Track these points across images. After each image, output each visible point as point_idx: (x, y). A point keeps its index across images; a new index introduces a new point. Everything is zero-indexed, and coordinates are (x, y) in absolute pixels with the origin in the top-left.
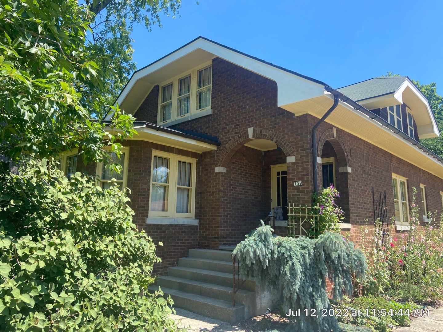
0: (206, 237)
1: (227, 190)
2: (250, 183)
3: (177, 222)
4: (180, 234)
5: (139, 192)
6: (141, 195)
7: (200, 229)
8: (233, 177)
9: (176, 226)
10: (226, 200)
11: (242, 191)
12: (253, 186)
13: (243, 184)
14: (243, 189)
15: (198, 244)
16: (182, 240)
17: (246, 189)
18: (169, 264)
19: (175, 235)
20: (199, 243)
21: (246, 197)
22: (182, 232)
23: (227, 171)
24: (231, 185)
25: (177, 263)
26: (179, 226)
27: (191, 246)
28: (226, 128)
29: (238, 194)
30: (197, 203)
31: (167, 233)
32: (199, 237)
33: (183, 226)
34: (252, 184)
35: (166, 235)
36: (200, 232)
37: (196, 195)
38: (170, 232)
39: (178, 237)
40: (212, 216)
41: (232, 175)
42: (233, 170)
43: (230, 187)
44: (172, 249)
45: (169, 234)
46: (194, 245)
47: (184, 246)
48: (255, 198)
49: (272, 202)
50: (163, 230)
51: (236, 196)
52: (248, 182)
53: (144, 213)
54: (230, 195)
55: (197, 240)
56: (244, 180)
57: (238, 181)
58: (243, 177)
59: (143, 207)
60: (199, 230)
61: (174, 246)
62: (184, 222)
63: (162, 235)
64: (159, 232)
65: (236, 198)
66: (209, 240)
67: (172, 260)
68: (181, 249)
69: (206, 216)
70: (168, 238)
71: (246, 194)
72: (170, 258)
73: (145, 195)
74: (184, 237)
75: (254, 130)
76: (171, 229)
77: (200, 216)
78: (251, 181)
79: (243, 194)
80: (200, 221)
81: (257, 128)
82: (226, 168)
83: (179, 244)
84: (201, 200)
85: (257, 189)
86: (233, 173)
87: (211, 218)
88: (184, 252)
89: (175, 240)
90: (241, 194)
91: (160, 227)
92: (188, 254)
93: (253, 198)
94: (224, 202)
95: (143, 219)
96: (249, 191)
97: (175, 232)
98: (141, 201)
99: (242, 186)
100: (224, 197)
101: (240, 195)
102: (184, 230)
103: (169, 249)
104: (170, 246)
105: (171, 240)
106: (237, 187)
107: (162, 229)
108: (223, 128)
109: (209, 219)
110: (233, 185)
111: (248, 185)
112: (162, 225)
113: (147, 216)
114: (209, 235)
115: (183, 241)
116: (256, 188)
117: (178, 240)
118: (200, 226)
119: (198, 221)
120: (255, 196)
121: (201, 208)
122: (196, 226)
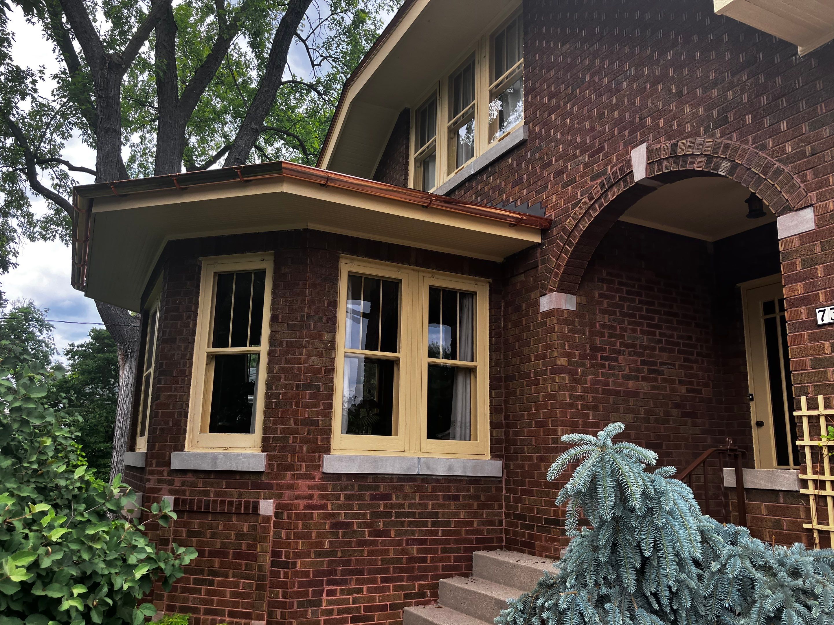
0: (522, 517)
1: (583, 365)
2: (667, 342)
3: (428, 468)
4: (441, 506)
5: (298, 378)
6: (307, 387)
7: (508, 490)
8: (603, 326)
9: (426, 479)
10: (581, 398)
11: (638, 370)
12: (680, 352)
13: (641, 346)
14: (643, 363)
15: (504, 536)
16: (448, 524)
17: (654, 364)
18: (407, 596)
19: (425, 506)
20: (507, 532)
21: (653, 388)
22: (447, 498)
23: (579, 305)
24: (595, 349)
25: (435, 595)
26: (437, 481)
27: (478, 540)
28: (565, 169)
29: (627, 377)
30: (494, 410)
31: (394, 501)
32: (507, 515)
33: (449, 479)
34: (677, 344)
35: (392, 506)
36: (507, 499)
37: (492, 388)
38: (405, 497)
39: (436, 515)
40: (538, 450)
41: (598, 317)
42: (601, 303)
43: (594, 358)
44: (414, 550)
45: (402, 506)
46: (491, 540)
47: (457, 542)
48: (688, 391)
49: (752, 404)
50: (382, 490)
51: (615, 384)
52: (659, 341)
53: (315, 440)
54: (596, 382)
55: (501, 523)
56: (643, 332)
57: (622, 337)
58: (641, 324)
59: (315, 423)
60: (504, 492)
61: (423, 542)
62: (450, 468)
63: (379, 506)
64: (368, 498)
65: (617, 393)
66: (531, 527)
67: (417, 584)
68: (444, 551)
69: (523, 451)
70: (398, 515)
71: (656, 380)
72: (409, 579)
73: (318, 388)
74: (457, 515)
75: (649, 152)
76: (407, 490)
77: (507, 450)
78: (672, 336)
79: (644, 379)
80: (506, 467)
81: (659, 142)
82: (574, 297)
83: (440, 536)
84: (506, 402)
85: (696, 362)
86: (604, 312)
87: (535, 456)
88: (456, 559)
89: (425, 524)
90: (636, 378)
91: (369, 482)
92: (470, 568)
93: (683, 389)
94: (571, 406)
95: (313, 459)
96: (666, 369)
97: (422, 498)
98: (306, 405)
99: (638, 354)
100: (573, 389)
101: (631, 384)
102: (453, 492)
103: (404, 552)
104: (407, 540)
105: (410, 524)
106: (621, 358)
107: (377, 488)
108: (559, 173)
109: (530, 459)
110: (604, 350)
111: (661, 350)
112: (376, 477)
113: (327, 450)
114: (532, 510)
115: (453, 528)
116: (693, 358)
117: (434, 524)
118: (508, 482)
119: (499, 464)
120: (691, 383)
121: (508, 426)
122: (496, 480)
